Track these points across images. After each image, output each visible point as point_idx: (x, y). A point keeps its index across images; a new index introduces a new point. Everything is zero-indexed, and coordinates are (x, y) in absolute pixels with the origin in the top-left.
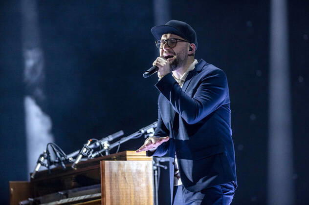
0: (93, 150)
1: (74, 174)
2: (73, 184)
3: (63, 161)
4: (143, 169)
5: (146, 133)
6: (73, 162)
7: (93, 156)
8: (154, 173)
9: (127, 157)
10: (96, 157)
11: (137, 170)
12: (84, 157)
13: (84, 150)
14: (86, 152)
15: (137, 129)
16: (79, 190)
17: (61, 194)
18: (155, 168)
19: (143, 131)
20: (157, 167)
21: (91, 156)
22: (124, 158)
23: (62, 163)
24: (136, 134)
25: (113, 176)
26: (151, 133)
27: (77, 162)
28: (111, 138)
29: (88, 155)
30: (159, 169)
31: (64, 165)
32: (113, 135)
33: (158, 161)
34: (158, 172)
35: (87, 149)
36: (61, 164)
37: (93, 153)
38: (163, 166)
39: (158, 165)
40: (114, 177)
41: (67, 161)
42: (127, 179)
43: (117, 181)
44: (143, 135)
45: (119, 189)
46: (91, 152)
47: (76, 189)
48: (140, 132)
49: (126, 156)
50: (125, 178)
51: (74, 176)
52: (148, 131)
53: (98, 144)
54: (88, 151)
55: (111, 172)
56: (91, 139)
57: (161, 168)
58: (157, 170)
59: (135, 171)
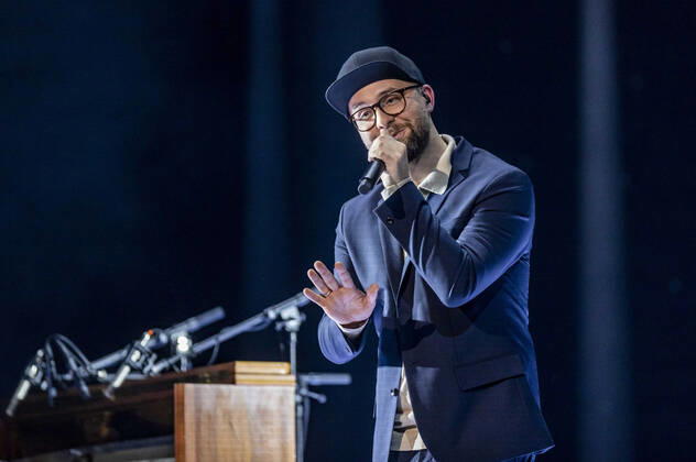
0: (154, 356)
1: (107, 408)
2: (105, 431)
3: (85, 379)
4: (273, 405)
5: (279, 318)
6: (107, 383)
7: (156, 369)
8: (296, 410)
9: (238, 377)
10: (163, 371)
11: (258, 406)
12: (133, 370)
13: (135, 356)
14: (138, 360)
15: (259, 309)
16: (121, 448)
17: (75, 456)
18: (299, 399)
19: (272, 314)
20: (303, 397)
21: (151, 371)
22: (228, 378)
23: (82, 383)
24: (257, 320)
25: (204, 420)
26: (291, 319)
27: (117, 383)
28: (194, 324)
29: (143, 366)
30: (307, 402)
31: (85, 389)
32: (200, 317)
33: (304, 384)
34: (304, 410)
35: (142, 354)
36: (79, 386)
37: (156, 362)
38: (315, 396)
39: (304, 391)
40: (206, 420)
41: (92, 380)
42: (235, 427)
43: (213, 431)
44: (274, 323)
45: (216, 449)
46: (151, 361)
47: (112, 445)
48: (266, 315)
49: (234, 373)
50: (231, 424)
51: (107, 413)
52: (285, 315)
53: (163, 338)
54: (143, 358)
55: (198, 410)
56: (151, 328)
57: (312, 400)
58: (302, 404)
59: (253, 408)
